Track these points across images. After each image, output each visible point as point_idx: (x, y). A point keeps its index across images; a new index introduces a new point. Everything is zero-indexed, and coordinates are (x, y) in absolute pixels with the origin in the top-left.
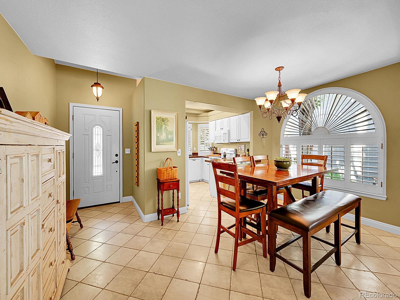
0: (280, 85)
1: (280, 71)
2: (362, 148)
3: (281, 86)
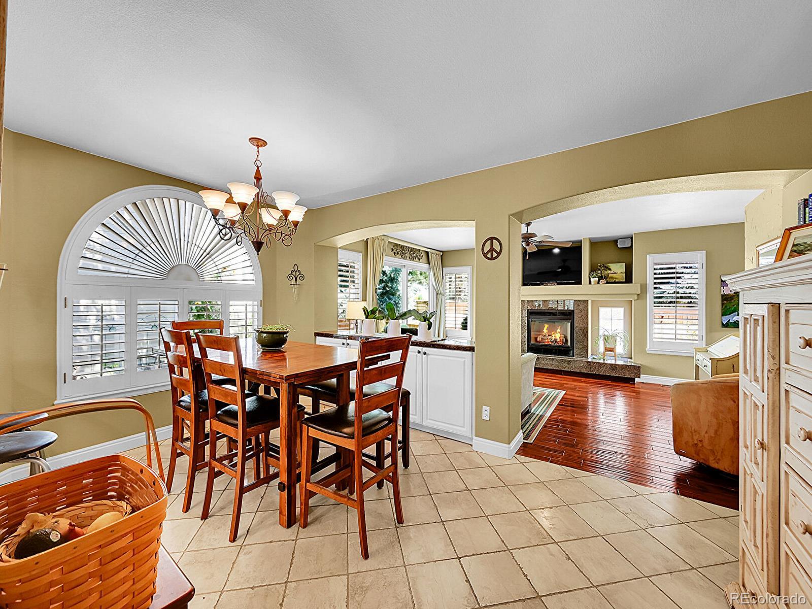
0: (258, 177)
1: (259, 148)
2: (245, 306)
3: (261, 179)
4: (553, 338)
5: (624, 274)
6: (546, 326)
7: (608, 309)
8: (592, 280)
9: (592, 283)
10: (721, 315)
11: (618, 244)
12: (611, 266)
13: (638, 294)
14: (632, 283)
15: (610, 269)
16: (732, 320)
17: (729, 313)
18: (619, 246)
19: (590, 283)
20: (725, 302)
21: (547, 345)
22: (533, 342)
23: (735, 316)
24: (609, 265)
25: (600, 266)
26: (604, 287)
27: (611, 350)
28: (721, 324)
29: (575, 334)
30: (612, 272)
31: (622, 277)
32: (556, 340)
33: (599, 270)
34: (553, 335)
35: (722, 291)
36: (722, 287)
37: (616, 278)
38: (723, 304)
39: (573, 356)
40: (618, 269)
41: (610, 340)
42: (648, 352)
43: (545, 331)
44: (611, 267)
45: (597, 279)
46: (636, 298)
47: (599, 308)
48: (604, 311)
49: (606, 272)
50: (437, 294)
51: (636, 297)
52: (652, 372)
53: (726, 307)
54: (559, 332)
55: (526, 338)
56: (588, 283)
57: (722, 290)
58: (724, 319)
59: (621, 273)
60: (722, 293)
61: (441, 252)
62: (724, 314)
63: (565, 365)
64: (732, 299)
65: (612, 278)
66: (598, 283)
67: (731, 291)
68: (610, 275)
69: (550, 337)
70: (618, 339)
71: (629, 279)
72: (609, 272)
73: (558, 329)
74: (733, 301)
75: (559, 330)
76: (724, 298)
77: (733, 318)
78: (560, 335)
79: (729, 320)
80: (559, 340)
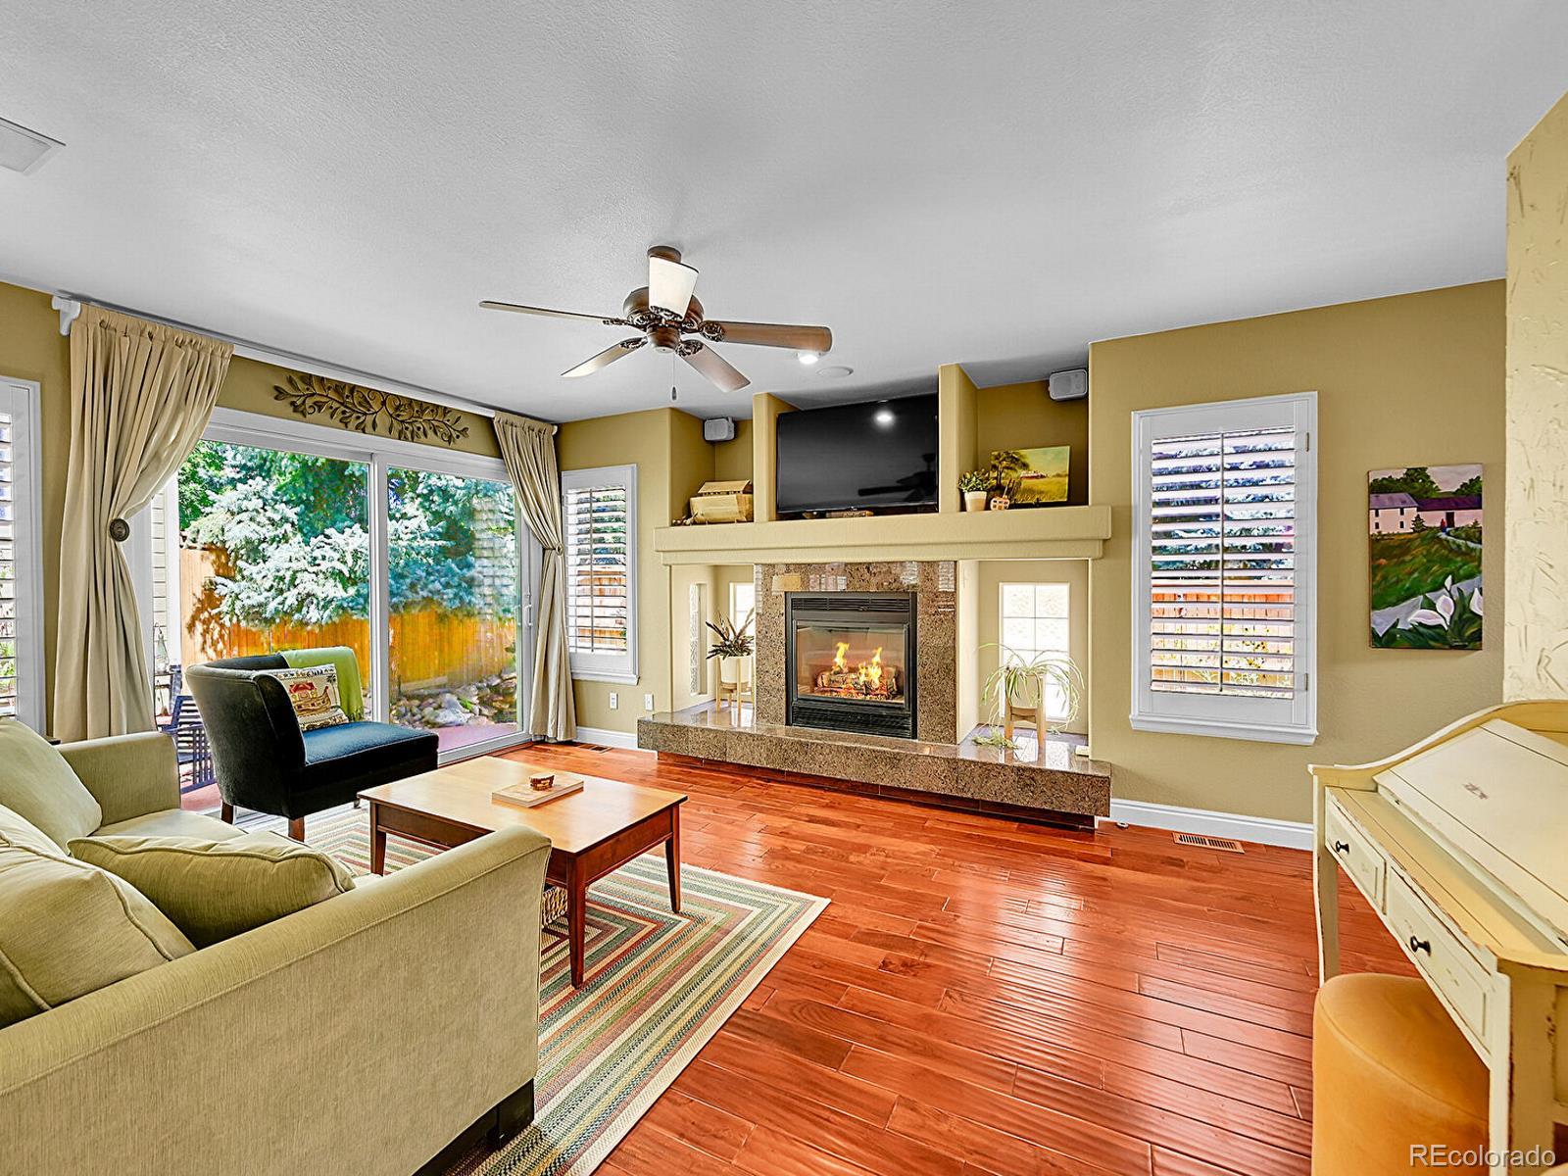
4: (863, 679)
5: (1067, 479)
6: (843, 647)
7: (1026, 589)
8: (968, 496)
9: (969, 507)
10: (1367, 608)
11: (1050, 389)
12: (1030, 455)
13: (1105, 541)
14: (1087, 504)
15: (1025, 466)
16: (1406, 623)
17: (1393, 599)
18: (1053, 396)
19: (963, 508)
20: (1383, 561)
21: (844, 702)
22: (803, 689)
23: (1415, 608)
24: (1023, 452)
25: (997, 458)
26: (1004, 520)
27: (1030, 715)
28: (1366, 636)
29: (919, 669)
30: (1031, 474)
31: (1059, 488)
32: (867, 686)
33: (995, 467)
34: (863, 671)
35: (1372, 526)
36: (1373, 512)
37: (1041, 492)
38: (1374, 569)
39: (914, 736)
40: (1048, 465)
41: (1022, 686)
42: (1133, 726)
43: (839, 660)
44: (1027, 461)
45: (983, 495)
46: (1098, 553)
47: (1001, 584)
48: (1014, 596)
49: (1014, 475)
50: (544, 550)
51: (1098, 550)
52: (1146, 789)
53: (1385, 578)
54: (878, 664)
55: (783, 680)
56: (958, 508)
57: (1374, 520)
58: (1378, 621)
59: (1058, 475)
60: (1373, 531)
61: (553, 424)
62: (1377, 602)
63: (881, 769)
64: (1407, 551)
65: (1030, 491)
66: (987, 507)
67: (1402, 526)
68: (1025, 483)
69: (853, 676)
70: (1049, 678)
71: (1077, 494)
72: (1023, 473)
73: (874, 656)
74: (1408, 558)
75: (877, 659)
76: (1379, 546)
77: (1409, 614)
78: (880, 672)
79: (1395, 625)
80: (876, 684)
